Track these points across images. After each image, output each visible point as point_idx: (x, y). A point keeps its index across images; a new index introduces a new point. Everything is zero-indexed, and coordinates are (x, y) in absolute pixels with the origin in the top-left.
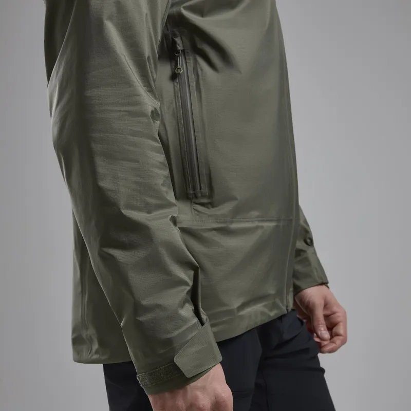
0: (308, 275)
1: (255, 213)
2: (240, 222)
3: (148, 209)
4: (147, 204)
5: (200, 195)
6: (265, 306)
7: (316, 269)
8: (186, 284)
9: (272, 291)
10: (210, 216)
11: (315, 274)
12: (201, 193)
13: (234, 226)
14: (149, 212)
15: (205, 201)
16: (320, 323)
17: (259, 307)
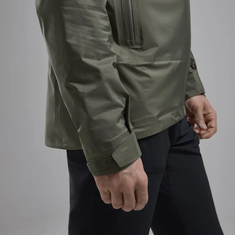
0: (193, 88)
1: (168, 55)
2: (161, 60)
3: (99, 57)
4: (98, 54)
5: (134, 43)
6: (173, 114)
7: (198, 84)
8: (121, 106)
9: (176, 104)
10: (142, 57)
11: (198, 87)
12: (135, 41)
13: (156, 63)
14: (99, 59)
15: (138, 47)
16: (201, 119)
17: (169, 115)
